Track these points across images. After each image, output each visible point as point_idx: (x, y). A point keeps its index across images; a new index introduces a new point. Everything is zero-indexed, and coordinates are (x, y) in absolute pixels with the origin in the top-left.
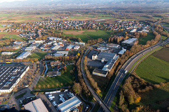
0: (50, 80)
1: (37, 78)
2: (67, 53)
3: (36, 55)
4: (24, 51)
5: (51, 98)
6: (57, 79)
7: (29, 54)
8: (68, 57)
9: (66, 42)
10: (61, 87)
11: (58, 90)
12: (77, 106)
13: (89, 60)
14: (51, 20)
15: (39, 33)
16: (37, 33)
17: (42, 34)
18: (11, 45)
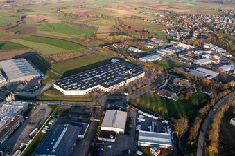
0: (156, 100)
1: (144, 91)
2: (214, 74)
3: (166, 63)
4: (155, 53)
6: (168, 103)
7: (158, 58)
8: (209, 81)
9: (229, 58)
10: (163, 114)
11: (156, 116)
12: (162, 146)
15: (196, 33)
16: (191, 33)
17: (199, 37)
18: (146, 41)
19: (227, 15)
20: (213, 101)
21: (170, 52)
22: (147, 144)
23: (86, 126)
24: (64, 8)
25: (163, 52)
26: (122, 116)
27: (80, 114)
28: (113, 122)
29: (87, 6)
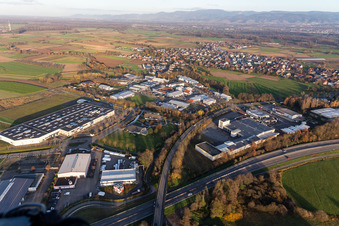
0: (125, 137)
1: (113, 130)
2: (185, 106)
3: (139, 99)
4: (128, 90)
5: (106, 159)
6: (137, 138)
7: (131, 95)
9: (201, 89)
10: (131, 150)
11: (123, 153)
12: (126, 182)
13: (212, 125)
14: (210, 49)
15: (172, 67)
16: (168, 66)
17: (174, 70)
18: (120, 77)
19: (203, 48)
20: (181, 131)
21: (144, 87)
22: (110, 183)
23: (40, 176)
24: (19, 44)
25: (136, 88)
26: (84, 159)
27: (33, 165)
28: (73, 166)
29: (51, 41)
